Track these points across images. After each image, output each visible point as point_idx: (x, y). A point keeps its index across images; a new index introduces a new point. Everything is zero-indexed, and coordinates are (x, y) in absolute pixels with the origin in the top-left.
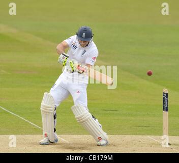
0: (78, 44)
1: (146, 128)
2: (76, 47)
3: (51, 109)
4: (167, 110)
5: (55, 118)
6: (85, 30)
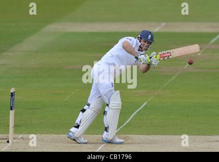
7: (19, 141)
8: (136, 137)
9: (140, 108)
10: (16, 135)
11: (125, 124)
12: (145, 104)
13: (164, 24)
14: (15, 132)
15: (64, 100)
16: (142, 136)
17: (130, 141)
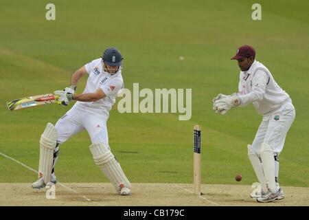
0: (101, 69)
1: (172, 174)
2: (99, 73)
3: (51, 144)
4: (199, 152)
5: (55, 156)
6: (114, 52)
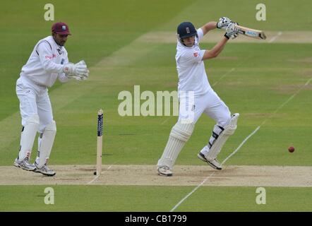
7: (108, 172)
8: (246, 168)
9: (252, 134)
10: (104, 166)
11: (234, 153)
12: (258, 129)
13: (280, 33)
14: (103, 162)
15: (162, 124)
16: (254, 168)
17: (240, 173)
